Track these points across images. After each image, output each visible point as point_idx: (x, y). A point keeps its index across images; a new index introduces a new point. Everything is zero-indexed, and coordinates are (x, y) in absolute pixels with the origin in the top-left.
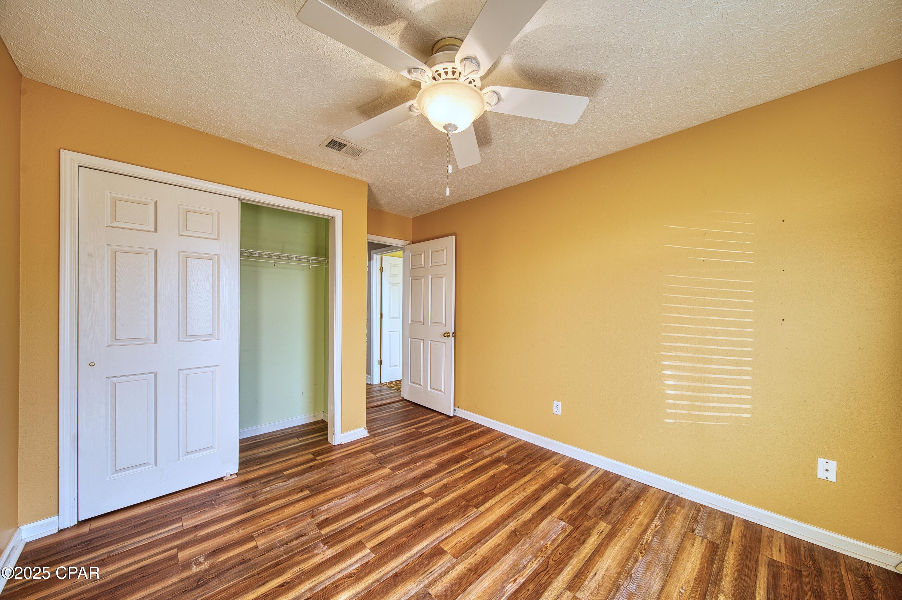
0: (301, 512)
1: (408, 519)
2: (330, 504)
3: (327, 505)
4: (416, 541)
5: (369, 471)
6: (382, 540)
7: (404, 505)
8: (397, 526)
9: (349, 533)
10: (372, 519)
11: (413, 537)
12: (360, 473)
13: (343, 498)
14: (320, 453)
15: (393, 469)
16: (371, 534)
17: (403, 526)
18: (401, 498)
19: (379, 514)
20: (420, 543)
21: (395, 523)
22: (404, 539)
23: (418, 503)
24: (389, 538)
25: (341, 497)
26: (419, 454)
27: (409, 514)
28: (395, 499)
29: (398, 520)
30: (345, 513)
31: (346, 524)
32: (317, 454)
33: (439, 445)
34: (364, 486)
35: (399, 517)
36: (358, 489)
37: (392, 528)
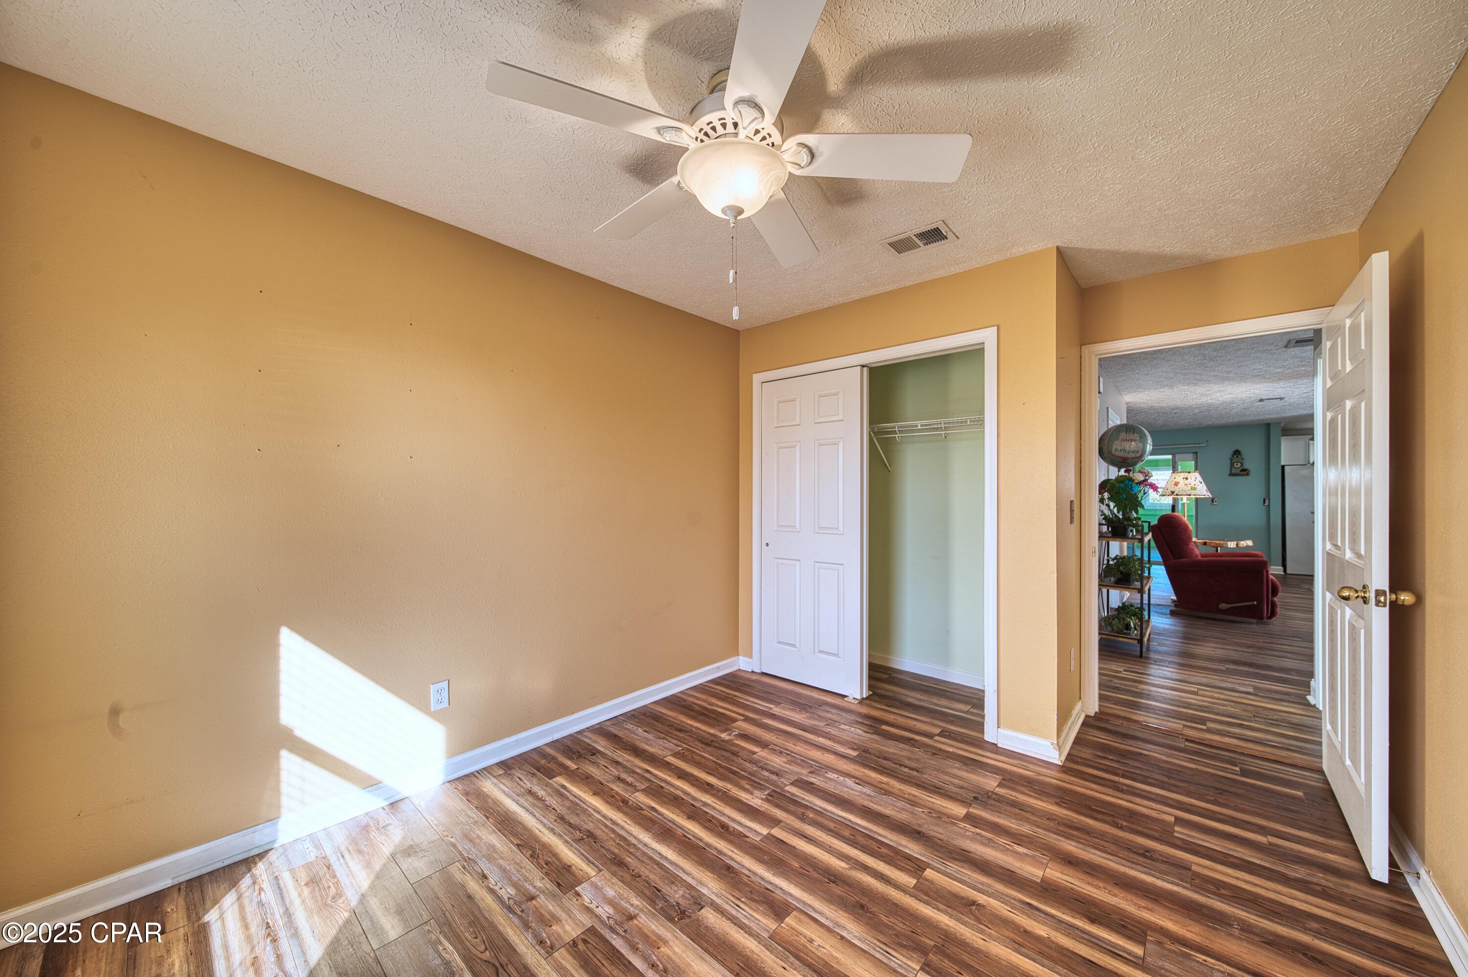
0: (813, 761)
1: (842, 861)
2: (842, 778)
3: (836, 776)
4: (797, 879)
5: (942, 791)
6: (788, 841)
7: (878, 852)
8: (821, 851)
9: (792, 808)
10: (826, 822)
11: (802, 874)
12: (930, 785)
13: (859, 785)
14: (952, 735)
15: (968, 818)
16: (796, 828)
17: (824, 857)
18: (891, 844)
19: (838, 826)
20: (793, 884)
21: (828, 847)
22: (796, 864)
23: (887, 867)
24: (794, 847)
25: (861, 783)
26: (1062, 843)
27: (854, 861)
28: (885, 837)
29: (835, 849)
30: (829, 794)
31: (808, 801)
32: (947, 734)
33: (1150, 874)
34: (896, 796)
35: (842, 850)
36: (888, 793)
37: (815, 846)
